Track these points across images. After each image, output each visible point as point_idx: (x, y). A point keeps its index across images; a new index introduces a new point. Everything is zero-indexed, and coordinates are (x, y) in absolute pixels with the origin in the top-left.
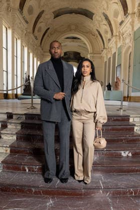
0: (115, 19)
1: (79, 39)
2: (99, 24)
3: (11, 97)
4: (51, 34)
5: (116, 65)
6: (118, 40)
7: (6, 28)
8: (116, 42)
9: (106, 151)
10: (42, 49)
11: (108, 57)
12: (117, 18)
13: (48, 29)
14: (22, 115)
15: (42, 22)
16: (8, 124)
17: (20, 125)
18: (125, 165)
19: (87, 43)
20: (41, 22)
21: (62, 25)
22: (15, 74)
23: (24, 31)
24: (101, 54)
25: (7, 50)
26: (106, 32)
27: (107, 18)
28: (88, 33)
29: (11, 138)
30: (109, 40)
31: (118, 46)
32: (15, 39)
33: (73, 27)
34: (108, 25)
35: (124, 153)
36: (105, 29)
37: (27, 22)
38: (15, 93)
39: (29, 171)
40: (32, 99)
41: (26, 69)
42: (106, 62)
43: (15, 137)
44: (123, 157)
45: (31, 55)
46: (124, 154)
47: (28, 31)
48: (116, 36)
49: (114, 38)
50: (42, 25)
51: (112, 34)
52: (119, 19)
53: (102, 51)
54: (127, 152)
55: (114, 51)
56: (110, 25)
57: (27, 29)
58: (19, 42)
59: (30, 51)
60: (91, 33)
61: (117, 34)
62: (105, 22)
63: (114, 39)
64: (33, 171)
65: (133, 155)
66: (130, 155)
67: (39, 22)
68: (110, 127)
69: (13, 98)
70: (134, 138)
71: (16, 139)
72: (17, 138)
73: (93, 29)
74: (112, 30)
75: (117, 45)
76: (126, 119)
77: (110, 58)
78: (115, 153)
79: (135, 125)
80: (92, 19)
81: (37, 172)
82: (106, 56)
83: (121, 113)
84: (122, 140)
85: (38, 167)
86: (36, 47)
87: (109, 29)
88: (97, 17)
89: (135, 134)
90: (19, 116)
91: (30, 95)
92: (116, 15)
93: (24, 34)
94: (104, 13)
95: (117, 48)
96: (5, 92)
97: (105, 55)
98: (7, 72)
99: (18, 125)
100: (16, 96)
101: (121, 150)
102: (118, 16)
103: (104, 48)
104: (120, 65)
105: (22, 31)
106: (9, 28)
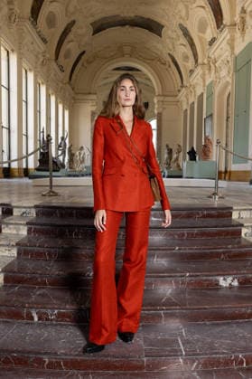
0: (201, 35)
1: (138, 70)
2: (173, 44)
3: (17, 174)
4: (89, 62)
5: (204, 116)
6: (207, 72)
7: (8, 52)
8: (204, 74)
9: (190, 276)
10: (73, 89)
11: (190, 102)
12: (204, 32)
13: (84, 53)
14: (30, 208)
15: (72, 41)
16: (3, 226)
17: (26, 228)
18: (227, 306)
19: (151, 78)
20: (69, 42)
21: (109, 47)
22: (24, 132)
23: (40, 56)
24: (176, 96)
25: (9, 89)
26: (186, 58)
27: (186, 34)
28: (153, 60)
29: (7, 253)
30: (192, 71)
31: (207, 83)
32: (24, 72)
33: (127, 50)
34: (188, 46)
35: (224, 279)
36: (184, 53)
37: (44, 41)
38: (24, 166)
39: (39, 319)
40: (51, 177)
41: (43, 124)
42: (186, 110)
43: (14, 252)
44: (221, 287)
45: (53, 99)
46: (224, 282)
47: (48, 56)
48: (204, 64)
49: (199, 68)
50: (72, 47)
51: (196, 61)
52: (208, 36)
53: (179, 91)
54: (230, 279)
55: (199, 90)
56: (192, 45)
57: (45, 52)
58: (31, 76)
59: (50, 92)
60: (159, 60)
61: (206, 61)
62: (183, 40)
63: (199, 71)
64: (47, 319)
65: (240, 283)
66: (236, 283)
67: (66, 41)
68: (196, 231)
69: (20, 177)
70: (243, 250)
71: (16, 255)
72: (19, 254)
73: (162, 53)
74: (195, 55)
75: (204, 81)
76: (225, 213)
77: (193, 103)
78: (206, 280)
79: (242, 225)
80: (160, 36)
81: (54, 322)
82: (186, 99)
83: (216, 202)
84: (218, 255)
85: (56, 311)
86: (61, 85)
87: (190, 53)
88: (170, 32)
89: (243, 243)
90: (24, 210)
91: (48, 171)
92: (202, 28)
93: (40, 62)
94: (180, 25)
95: (204, 86)
96: (6, 165)
97: (183, 98)
98: (9, 129)
99: (21, 227)
100: (26, 173)
101: (218, 275)
102: (206, 29)
103: (182, 87)
104: (211, 116)
105: (37, 56)
106: (13, 51)
